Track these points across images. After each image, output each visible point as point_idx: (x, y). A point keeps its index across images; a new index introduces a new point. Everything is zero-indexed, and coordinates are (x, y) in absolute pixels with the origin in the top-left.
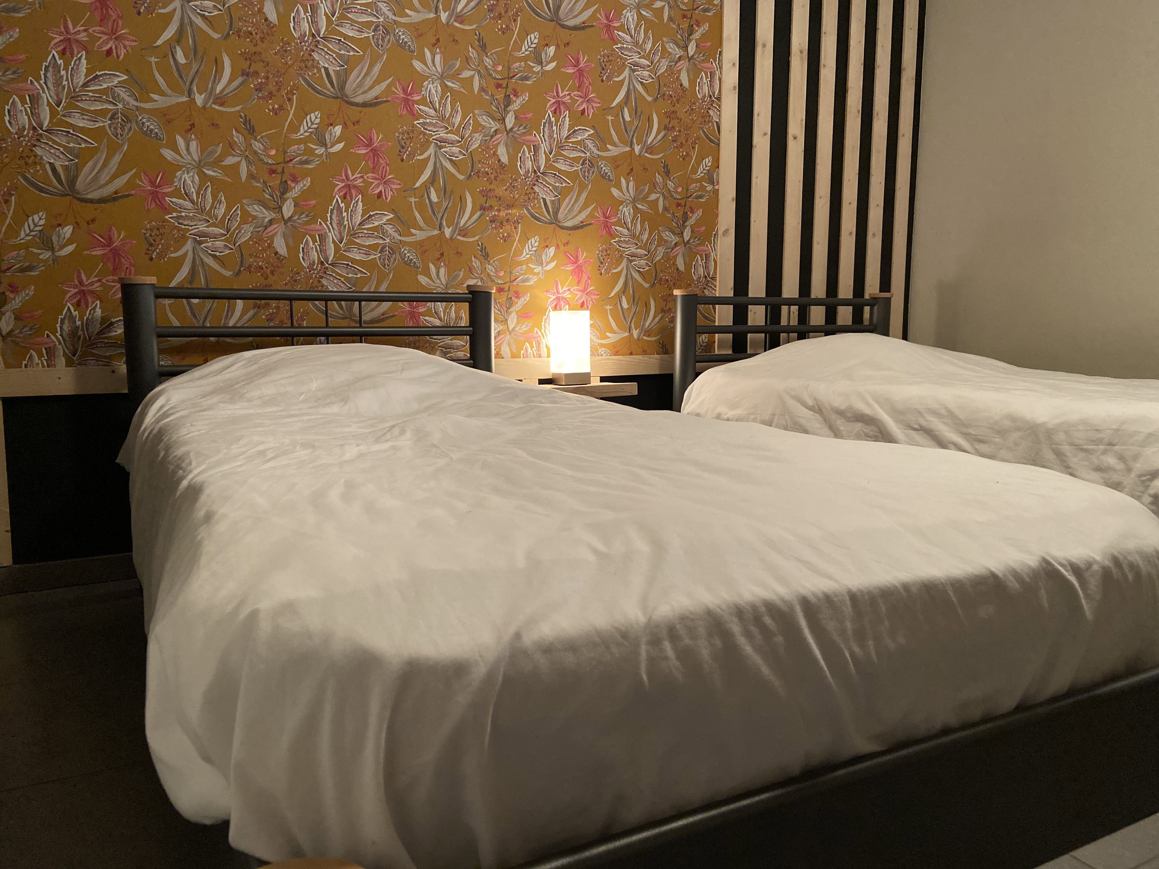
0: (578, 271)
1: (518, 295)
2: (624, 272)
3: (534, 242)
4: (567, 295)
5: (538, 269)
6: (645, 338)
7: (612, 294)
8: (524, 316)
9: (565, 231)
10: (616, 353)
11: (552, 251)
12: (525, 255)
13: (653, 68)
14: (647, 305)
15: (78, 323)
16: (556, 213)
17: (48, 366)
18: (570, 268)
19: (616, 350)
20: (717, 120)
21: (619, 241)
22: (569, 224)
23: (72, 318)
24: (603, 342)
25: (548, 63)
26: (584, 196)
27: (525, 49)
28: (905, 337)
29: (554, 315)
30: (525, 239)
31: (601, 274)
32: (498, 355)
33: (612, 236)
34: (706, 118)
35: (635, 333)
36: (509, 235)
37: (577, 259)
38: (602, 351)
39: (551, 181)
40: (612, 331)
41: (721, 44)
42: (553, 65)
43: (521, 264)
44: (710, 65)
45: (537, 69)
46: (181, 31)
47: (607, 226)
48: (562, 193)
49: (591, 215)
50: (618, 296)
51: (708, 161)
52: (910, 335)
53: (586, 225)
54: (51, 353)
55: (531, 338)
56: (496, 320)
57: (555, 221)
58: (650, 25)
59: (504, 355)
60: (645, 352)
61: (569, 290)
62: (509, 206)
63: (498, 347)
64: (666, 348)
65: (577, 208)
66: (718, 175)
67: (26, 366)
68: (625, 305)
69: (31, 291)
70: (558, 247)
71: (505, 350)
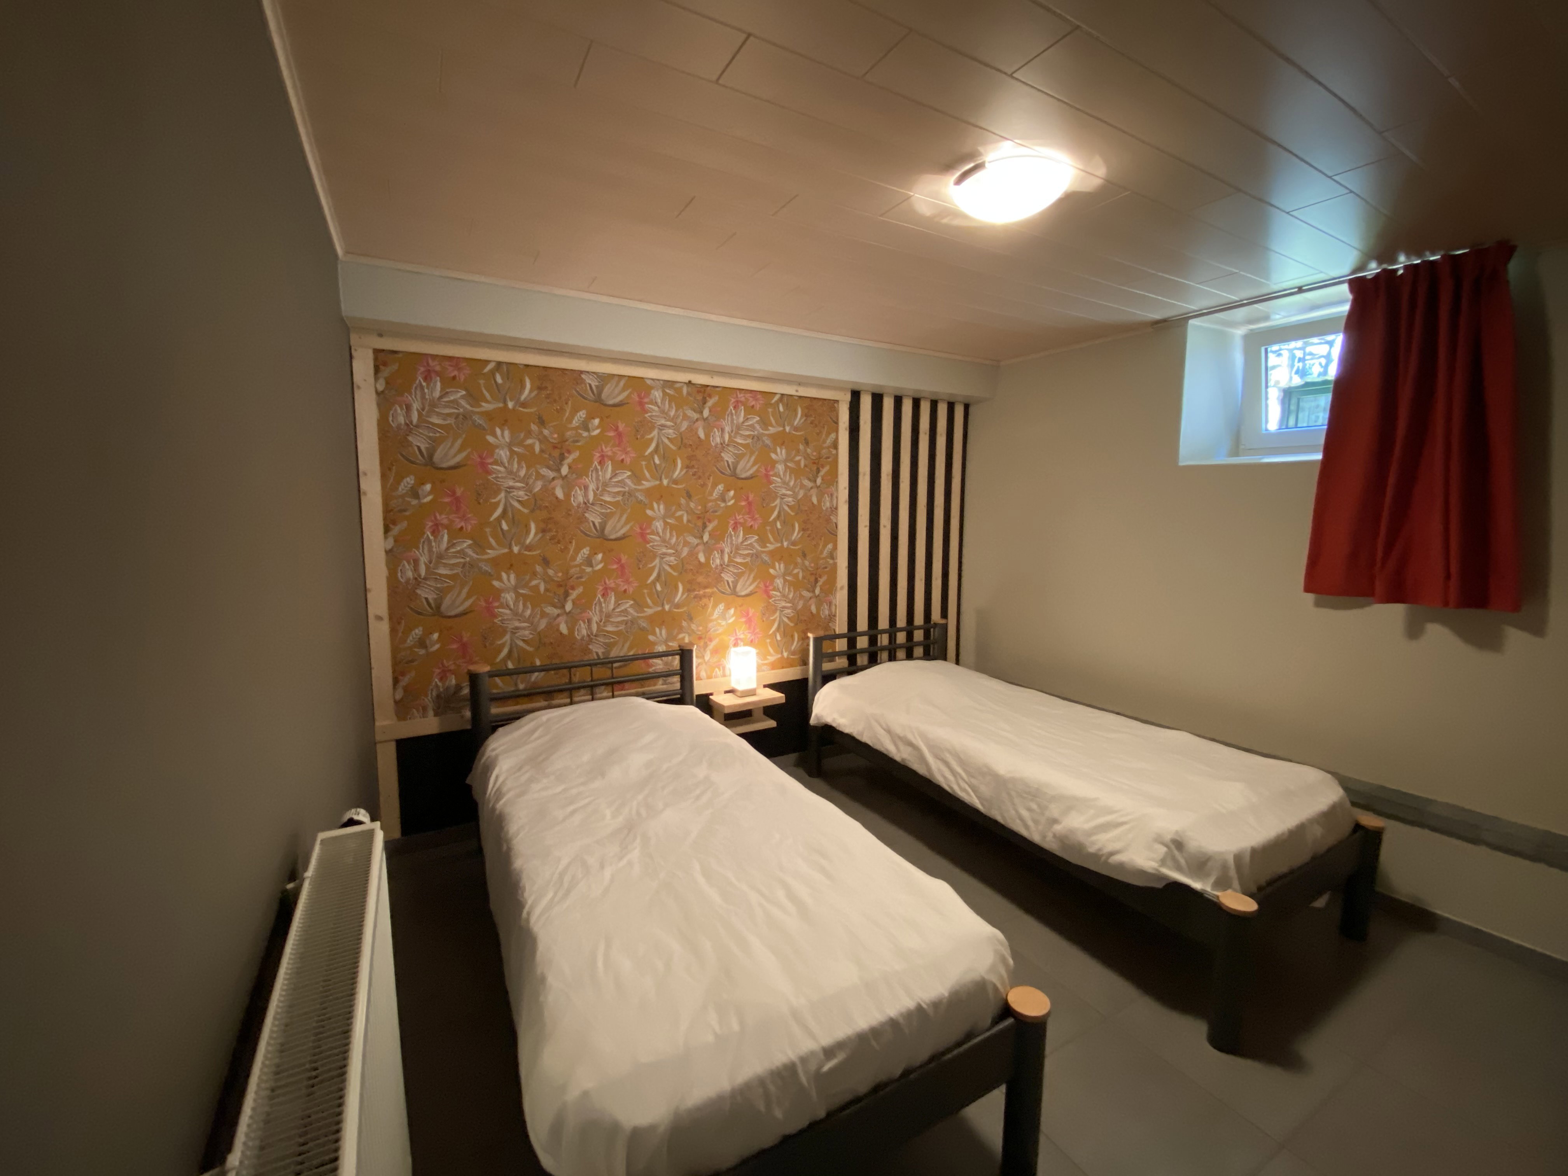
0: (749, 621)
1: (711, 640)
2: (778, 619)
3: (721, 607)
4: (742, 636)
5: (724, 623)
6: (792, 657)
7: (771, 632)
8: (715, 652)
9: (741, 598)
10: (773, 669)
11: (732, 611)
12: (716, 615)
13: (794, 496)
14: (792, 636)
15: (441, 690)
16: (735, 587)
17: (423, 717)
18: (744, 620)
19: (774, 666)
20: (836, 521)
21: (775, 600)
22: (743, 593)
23: (437, 686)
24: (766, 662)
25: (729, 501)
26: (752, 576)
27: (715, 495)
28: (957, 662)
29: (733, 650)
30: (715, 606)
31: (763, 621)
32: (699, 679)
33: (770, 597)
34: (828, 521)
35: (785, 654)
36: (705, 605)
37: (748, 614)
38: (764, 668)
39: (732, 569)
40: (771, 655)
41: (837, 476)
42: (732, 502)
43: (712, 621)
44: (830, 490)
45: (723, 505)
46: (505, 511)
47: (767, 592)
48: (738, 576)
49: (757, 587)
50: (774, 633)
51: (830, 546)
52: (961, 661)
53: (753, 593)
54: (425, 709)
55: (720, 666)
56: (697, 657)
57: (734, 593)
58: (792, 471)
59: (702, 678)
60: (791, 666)
61: (743, 633)
62: (706, 587)
63: (698, 674)
64: (805, 663)
65: (748, 583)
66: (836, 554)
67: (410, 718)
68: (779, 638)
69: (413, 674)
70: (736, 608)
71: (703, 674)
